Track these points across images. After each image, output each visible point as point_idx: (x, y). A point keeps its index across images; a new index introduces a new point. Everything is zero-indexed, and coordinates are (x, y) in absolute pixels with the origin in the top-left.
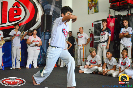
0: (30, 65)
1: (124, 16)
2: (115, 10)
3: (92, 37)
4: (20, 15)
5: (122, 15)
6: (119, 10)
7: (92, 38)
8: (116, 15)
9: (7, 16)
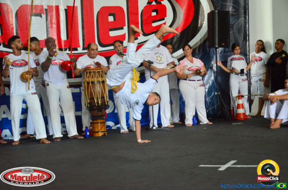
0: (193, 119)
4: (164, 19)
9: (138, 23)
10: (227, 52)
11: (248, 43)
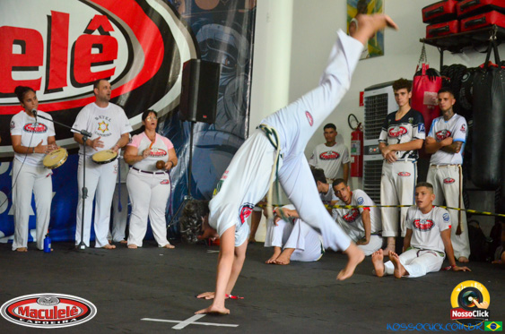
1: (472, 69)
2: (443, 48)
3: (358, 141)
4: (112, 62)
5: (468, 67)
6: (456, 50)
7: (358, 146)
8: (446, 66)
9: (66, 63)
10: (211, 130)
11: (247, 120)
